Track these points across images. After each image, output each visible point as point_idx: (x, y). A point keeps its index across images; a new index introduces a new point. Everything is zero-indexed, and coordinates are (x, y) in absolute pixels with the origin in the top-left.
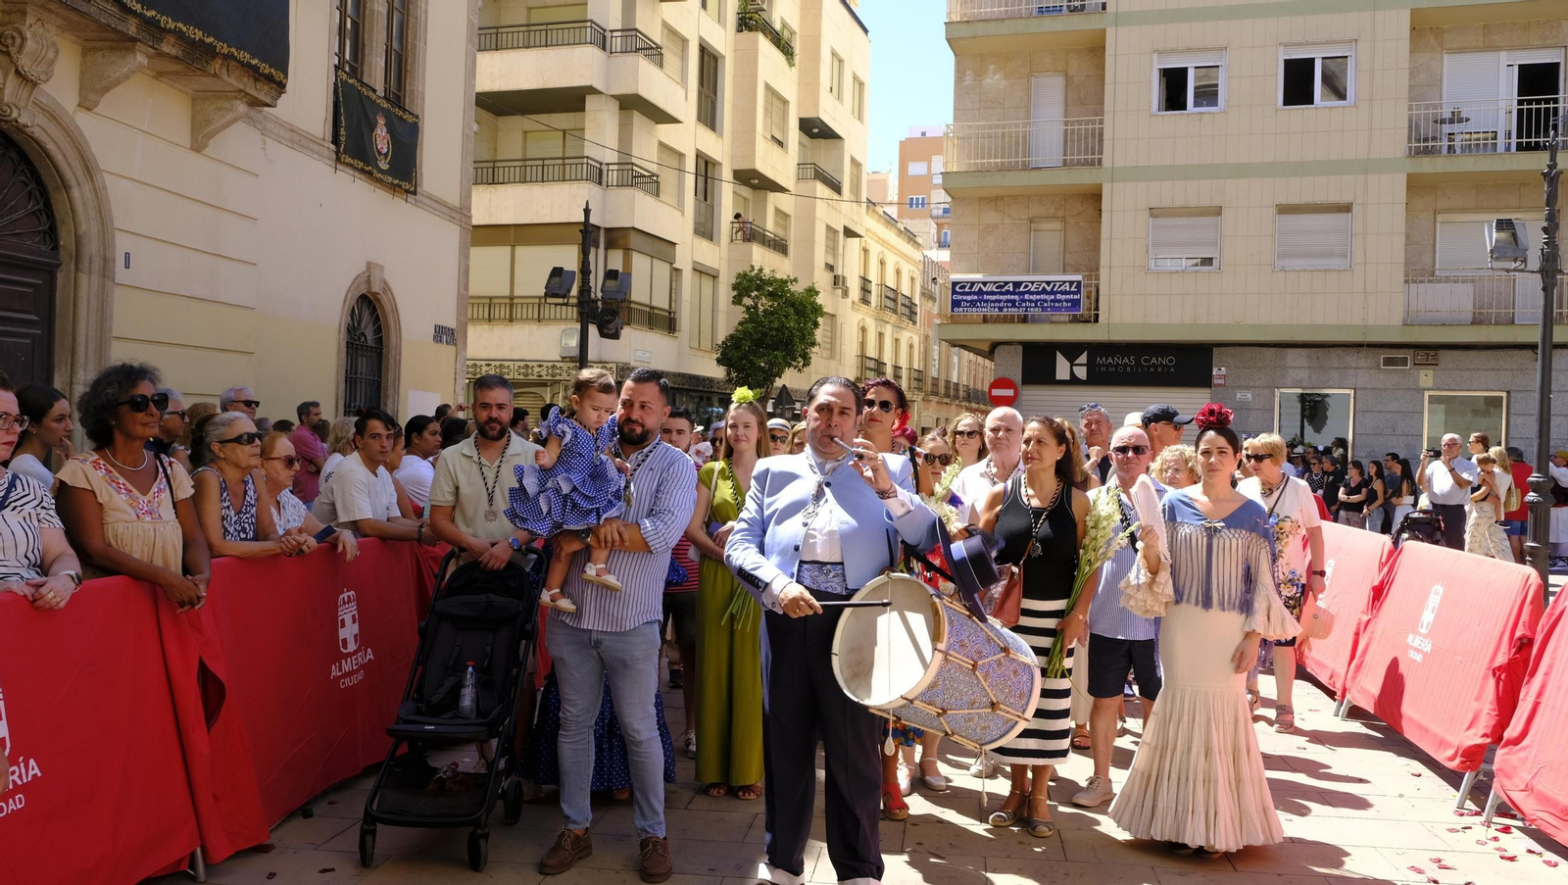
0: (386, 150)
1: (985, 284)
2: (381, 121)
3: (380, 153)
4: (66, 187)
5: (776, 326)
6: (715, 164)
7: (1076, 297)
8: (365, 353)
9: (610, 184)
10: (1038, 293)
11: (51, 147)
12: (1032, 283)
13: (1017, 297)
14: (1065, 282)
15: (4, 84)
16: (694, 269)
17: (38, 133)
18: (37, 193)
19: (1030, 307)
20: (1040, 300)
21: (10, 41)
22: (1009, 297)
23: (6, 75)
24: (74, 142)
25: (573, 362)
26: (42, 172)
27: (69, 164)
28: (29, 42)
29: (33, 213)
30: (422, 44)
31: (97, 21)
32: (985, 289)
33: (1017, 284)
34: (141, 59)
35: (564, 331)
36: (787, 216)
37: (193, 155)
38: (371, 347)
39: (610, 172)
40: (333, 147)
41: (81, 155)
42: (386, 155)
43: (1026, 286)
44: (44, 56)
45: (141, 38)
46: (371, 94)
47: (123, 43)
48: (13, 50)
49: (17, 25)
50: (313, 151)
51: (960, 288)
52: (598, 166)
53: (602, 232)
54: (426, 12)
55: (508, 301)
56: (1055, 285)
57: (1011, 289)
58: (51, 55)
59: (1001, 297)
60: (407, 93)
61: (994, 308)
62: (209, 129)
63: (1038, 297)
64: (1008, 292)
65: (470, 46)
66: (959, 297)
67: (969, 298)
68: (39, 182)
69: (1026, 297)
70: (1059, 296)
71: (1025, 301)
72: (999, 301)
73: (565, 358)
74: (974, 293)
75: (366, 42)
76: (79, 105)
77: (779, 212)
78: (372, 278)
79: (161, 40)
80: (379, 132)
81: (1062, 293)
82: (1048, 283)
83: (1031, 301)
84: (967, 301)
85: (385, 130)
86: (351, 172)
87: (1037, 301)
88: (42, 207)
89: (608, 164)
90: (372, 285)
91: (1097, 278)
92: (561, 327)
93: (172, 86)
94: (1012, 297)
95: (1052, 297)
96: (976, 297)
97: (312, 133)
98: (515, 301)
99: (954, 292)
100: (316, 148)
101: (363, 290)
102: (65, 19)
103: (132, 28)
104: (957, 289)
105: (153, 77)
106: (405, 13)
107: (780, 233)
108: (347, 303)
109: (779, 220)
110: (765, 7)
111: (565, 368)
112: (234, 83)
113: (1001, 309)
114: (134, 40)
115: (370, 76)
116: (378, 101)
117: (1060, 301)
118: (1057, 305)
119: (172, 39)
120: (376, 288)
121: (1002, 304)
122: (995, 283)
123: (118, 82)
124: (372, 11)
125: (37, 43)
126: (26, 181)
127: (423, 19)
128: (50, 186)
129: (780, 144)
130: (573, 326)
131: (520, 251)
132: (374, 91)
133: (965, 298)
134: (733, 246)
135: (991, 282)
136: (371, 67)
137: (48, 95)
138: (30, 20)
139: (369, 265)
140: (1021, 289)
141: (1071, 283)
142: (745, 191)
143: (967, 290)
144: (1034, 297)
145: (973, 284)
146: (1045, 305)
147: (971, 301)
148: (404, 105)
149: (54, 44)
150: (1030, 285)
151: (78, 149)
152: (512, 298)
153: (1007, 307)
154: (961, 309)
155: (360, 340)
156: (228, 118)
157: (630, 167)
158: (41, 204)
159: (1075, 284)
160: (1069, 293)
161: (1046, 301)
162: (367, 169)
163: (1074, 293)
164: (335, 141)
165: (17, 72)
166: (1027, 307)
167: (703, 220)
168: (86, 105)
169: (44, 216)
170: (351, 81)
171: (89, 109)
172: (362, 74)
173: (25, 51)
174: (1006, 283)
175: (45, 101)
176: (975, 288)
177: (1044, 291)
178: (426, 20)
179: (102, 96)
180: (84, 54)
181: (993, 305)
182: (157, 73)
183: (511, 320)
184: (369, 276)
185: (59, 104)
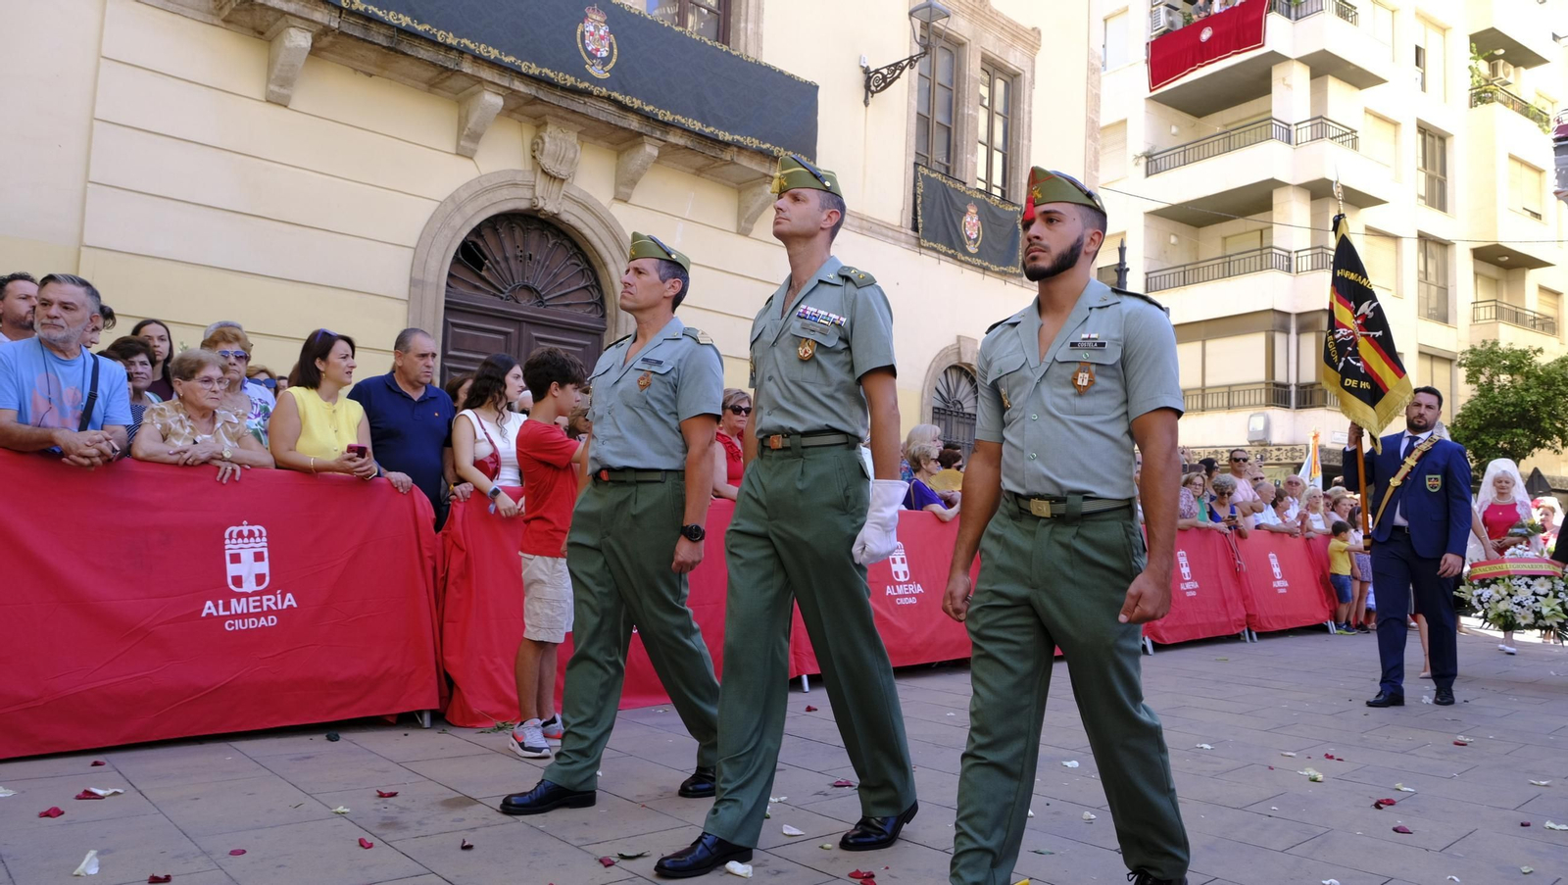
0: (975, 236)
2: (972, 210)
3: (969, 238)
4: (605, 264)
5: (1513, 400)
6: (1444, 245)
8: (960, 420)
9: (1299, 270)
11: (587, 232)
15: (535, 182)
16: (1421, 353)
17: (573, 221)
18: (590, 273)
21: (536, 147)
23: (536, 174)
24: (607, 227)
25: (1262, 446)
26: (589, 255)
27: (605, 245)
28: (547, 145)
29: (585, 288)
30: (1026, 142)
31: (598, 120)
34: (650, 150)
35: (1251, 416)
36: (1557, 294)
37: (741, 239)
38: (970, 414)
39: (1299, 259)
40: (911, 232)
41: (617, 240)
42: (976, 240)
44: (563, 157)
45: (643, 131)
46: (959, 186)
47: (635, 138)
48: (537, 154)
49: (542, 134)
50: (883, 235)
52: (1287, 254)
53: (1293, 320)
54: (1030, 112)
55: (1200, 392)
58: (572, 156)
60: (1013, 187)
62: (749, 213)
65: (1090, 141)
68: (588, 261)
73: (1253, 442)
75: (958, 144)
76: (615, 198)
77: (1542, 289)
78: (962, 349)
79: (668, 133)
80: (969, 219)
85: (976, 218)
86: (935, 255)
88: (594, 283)
89: (1297, 252)
90: (963, 356)
92: (1251, 411)
93: (716, 181)
97: (887, 220)
98: (1207, 391)
100: (890, 233)
101: (954, 361)
102: (581, 124)
103: (633, 123)
105: (695, 174)
106: (1009, 117)
107: (1548, 311)
108: (931, 371)
109: (1547, 298)
110: (1509, 80)
111: (1254, 452)
112: (755, 168)
114: (640, 134)
115: (961, 171)
116: (968, 193)
119: (679, 132)
120: (966, 359)
123: (640, 175)
124: (963, 115)
125: (556, 145)
126: (580, 263)
127: (1026, 119)
128: (597, 267)
129: (1537, 216)
130: (1262, 411)
131: (1211, 345)
132: (965, 183)
134: (1475, 328)
136: (962, 164)
137: (581, 190)
138: (549, 129)
139: (959, 338)
142: (1491, 271)
148: (1009, 197)
149: (575, 146)
151: (611, 232)
152: (1203, 389)
155: (955, 405)
156: (760, 201)
157: (1319, 250)
158: (592, 280)
162: (950, 252)
164: (915, 228)
165: (543, 171)
167: (1433, 303)
168: (622, 198)
169: (596, 291)
170: (933, 175)
171: (626, 202)
172: (954, 171)
173: (545, 152)
175: (575, 193)
178: (1030, 118)
179: (633, 189)
180: (618, 158)
182: (697, 169)
183: (1203, 411)
184: (959, 348)
185: (590, 196)
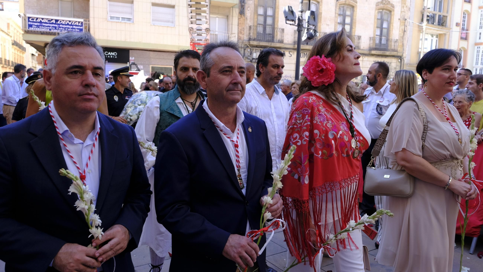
1: (43, 19)
7: (81, 28)
10: (65, 25)
12: (63, 21)
13: (57, 26)
14: (76, 22)
19: (63, 30)
20: (67, 28)
22: (53, 25)
32: (43, 21)
33: (57, 21)
43: (60, 22)
51: (32, 19)
56: (72, 23)
57: (54, 22)
59: (50, 25)
61: (47, 29)
63: (66, 26)
64: (53, 23)
66: (32, 23)
67: (36, 24)
69: (61, 26)
70: (74, 27)
71: (60, 27)
72: (49, 27)
74: (38, 22)
81: (75, 25)
82: (70, 21)
83: (63, 28)
84: (35, 25)
87: (65, 28)
91: (89, 21)
94: (55, 25)
95: (72, 27)
96: (39, 24)
99: (29, 21)
104: (30, 20)
113: (50, 30)
117: (74, 29)
118: (74, 30)
121: (50, 28)
122: (47, 19)
133: (34, 24)
135: (45, 19)
140: (59, 22)
141: (79, 22)
143: (35, 20)
144: (64, 26)
145: (37, 19)
146: (69, 30)
147: (37, 26)
150: (62, 21)
153: (53, 29)
154: (32, 28)
159: (80, 23)
160: (78, 26)
161: (69, 28)
163: (80, 26)
166: (61, 30)
174: (52, 20)
176: (39, 20)
177: (68, 24)
181: (47, 28)
